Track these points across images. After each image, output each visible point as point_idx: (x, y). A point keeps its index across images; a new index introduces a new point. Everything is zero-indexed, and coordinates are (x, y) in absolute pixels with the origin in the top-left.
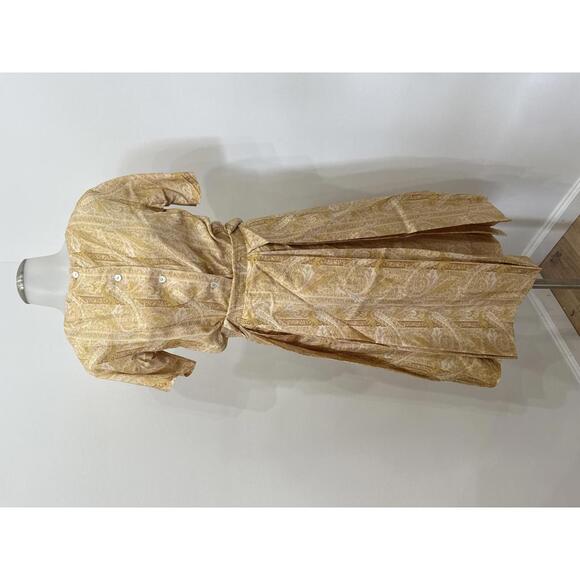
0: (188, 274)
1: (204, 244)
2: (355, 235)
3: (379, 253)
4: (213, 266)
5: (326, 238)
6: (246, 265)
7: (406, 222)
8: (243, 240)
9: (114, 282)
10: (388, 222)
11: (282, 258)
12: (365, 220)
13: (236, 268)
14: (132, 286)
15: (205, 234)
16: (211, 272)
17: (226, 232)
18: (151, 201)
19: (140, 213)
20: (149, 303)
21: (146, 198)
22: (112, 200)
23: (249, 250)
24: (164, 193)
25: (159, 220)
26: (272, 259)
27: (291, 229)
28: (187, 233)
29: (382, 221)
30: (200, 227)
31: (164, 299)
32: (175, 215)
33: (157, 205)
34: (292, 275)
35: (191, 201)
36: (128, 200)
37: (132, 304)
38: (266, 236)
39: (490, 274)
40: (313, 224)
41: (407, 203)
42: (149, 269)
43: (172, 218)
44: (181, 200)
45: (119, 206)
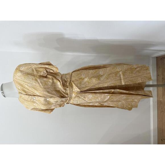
0: (56, 99)
2: (106, 85)
5: (97, 86)
6: (73, 94)
7: (122, 80)
8: (72, 87)
9: (34, 99)
10: (117, 81)
11: (83, 94)
12: (110, 80)
13: (70, 95)
14: (39, 101)
15: (61, 86)
16: (62, 97)
17: (67, 84)
18: (42, 74)
19: (39, 80)
20: (45, 105)
21: (40, 73)
22: (28, 74)
23: (74, 90)
24: (46, 70)
25: (45, 84)
26: (81, 94)
27: (87, 83)
28: (55, 86)
29: (115, 81)
30: (59, 83)
31: (49, 103)
32: (51, 81)
33: (44, 75)
34: (86, 97)
35: (55, 72)
36: (33, 74)
37: (40, 104)
38: (79, 87)
39: (139, 97)
40: (94, 83)
41: (125, 72)
42: (44, 98)
43: (49, 82)
44: (52, 71)
45: (31, 77)
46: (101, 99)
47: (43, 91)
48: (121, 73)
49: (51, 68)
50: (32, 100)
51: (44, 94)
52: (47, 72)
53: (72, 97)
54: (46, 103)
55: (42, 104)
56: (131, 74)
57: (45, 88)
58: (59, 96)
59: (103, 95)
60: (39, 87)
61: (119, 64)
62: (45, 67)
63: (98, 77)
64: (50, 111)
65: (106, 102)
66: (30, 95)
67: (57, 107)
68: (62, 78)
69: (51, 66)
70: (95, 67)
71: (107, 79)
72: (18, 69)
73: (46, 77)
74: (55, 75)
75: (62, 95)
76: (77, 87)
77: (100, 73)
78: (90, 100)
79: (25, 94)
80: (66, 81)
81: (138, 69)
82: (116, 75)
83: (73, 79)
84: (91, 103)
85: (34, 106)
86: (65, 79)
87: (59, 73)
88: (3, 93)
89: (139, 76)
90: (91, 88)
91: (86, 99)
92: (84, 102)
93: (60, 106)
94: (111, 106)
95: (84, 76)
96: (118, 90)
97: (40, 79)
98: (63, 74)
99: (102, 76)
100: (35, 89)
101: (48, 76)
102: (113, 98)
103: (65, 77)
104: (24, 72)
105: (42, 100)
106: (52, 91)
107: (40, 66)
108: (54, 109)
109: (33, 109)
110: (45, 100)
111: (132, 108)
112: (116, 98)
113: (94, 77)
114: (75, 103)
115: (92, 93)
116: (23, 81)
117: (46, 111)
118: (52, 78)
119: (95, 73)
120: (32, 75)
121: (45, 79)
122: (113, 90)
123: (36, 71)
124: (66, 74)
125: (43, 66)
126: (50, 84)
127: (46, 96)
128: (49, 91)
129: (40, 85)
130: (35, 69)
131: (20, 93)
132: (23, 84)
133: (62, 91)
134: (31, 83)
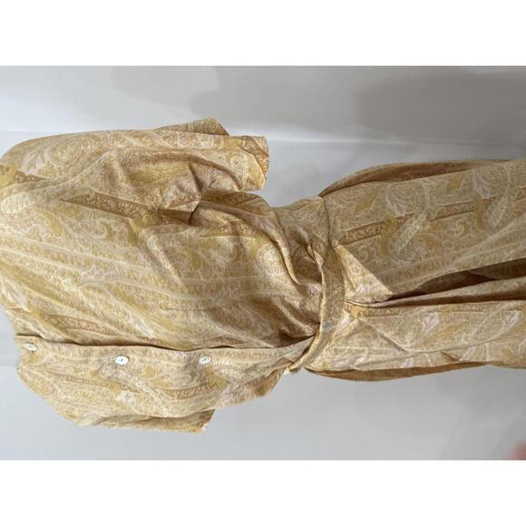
0: (252, 351)
1: (277, 288)
8: (337, 271)
9: (116, 366)
11: (402, 309)
13: (325, 327)
14: (150, 372)
15: (282, 273)
16: (287, 337)
17: (313, 258)
18: (169, 198)
19: (152, 242)
20: (183, 394)
21: (156, 191)
22: (77, 201)
23: (349, 294)
24: (194, 172)
25: (196, 262)
26: (388, 311)
27: (422, 249)
28: (247, 271)
30: (269, 256)
32: (225, 240)
33: (183, 208)
36: (115, 200)
37: (152, 394)
40: (459, 241)
42: (184, 355)
43: (218, 247)
45: (99, 220)
47: (186, 311)
50: (107, 372)
51: (186, 330)
52: (200, 184)
54: (195, 383)
55: (170, 392)
57: (195, 290)
58: (271, 332)
64: (195, 419)
66: (96, 343)
67: (242, 399)
73: (191, 220)
74: (238, 204)
75: (283, 328)
77: (477, 188)
78: (425, 342)
79: (62, 336)
91: (408, 341)
95: (400, 209)
97: (158, 232)
100: (130, 301)
101: (208, 214)
104: (50, 188)
105: (174, 365)
106: (235, 304)
110: (192, 368)
113: (453, 211)
116: (48, 252)
118: (233, 223)
119: (448, 191)
121: (189, 232)
123: (133, 178)
126: (221, 260)
127: (193, 340)
129: (163, 274)
130: (123, 165)
131: (25, 334)
132: (43, 273)
133: (283, 302)
134: (98, 263)
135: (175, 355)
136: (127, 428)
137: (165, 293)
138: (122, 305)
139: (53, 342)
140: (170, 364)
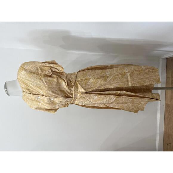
0: (60, 99)
2: (112, 86)
3: (118, 93)
4: (68, 95)
5: (103, 87)
6: (77, 95)
7: (129, 82)
8: (77, 87)
9: (38, 98)
10: (124, 82)
11: (88, 94)
12: (117, 81)
13: (74, 96)
14: (43, 100)
15: (66, 86)
16: (67, 97)
17: (72, 84)
18: (47, 73)
19: (43, 80)
20: (49, 104)
21: (45, 72)
22: (32, 73)
23: (79, 91)
24: (51, 69)
25: (50, 83)
26: (86, 94)
27: (93, 84)
28: (60, 85)
29: (122, 82)
30: (63, 83)
31: (53, 103)
32: (55, 80)
33: (49, 74)
34: (91, 98)
35: (60, 71)
37: (44, 104)
38: (85, 88)
39: (146, 100)
40: (100, 84)
41: (132, 74)
42: (48, 98)
43: (54, 81)
44: (57, 71)
45: (36, 76)
46: (106, 100)
47: (48, 91)
48: (128, 74)
49: (56, 67)
50: (36, 99)
51: (48, 94)
52: (52, 71)
53: (76, 97)
54: (51, 103)
55: (47, 104)
56: (138, 76)
57: (49, 88)
58: (63, 96)
59: (109, 97)
60: (43, 87)
61: (127, 65)
62: (50, 66)
63: (105, 78)
64: (54, 111)
65: (111, 103)
66: (34, 94)
67: (61, 107)
68: (67, 78)
69: (56, 65)
70: (101, 67)
71: (114, 80)
72: (23, 67)
73: (51, 76)
74: (59, 74)
75: (66, 95)
76: (82, 87)
77: (107, 74)
78: (95, 101)
80: (71, 81)
81: (146, 71)
82: (123, 76)
83: (78, 79)
84: (96, 104)
85: (39, 105)
86: (70, 79)
87: (64, 72)
88: (7, 91)
89: (147, 78)
90: (97, 89)
91: (91, 100)
92: (89, 103)
93: (65, 106)
94: (116, 107)
95: (90, 77)
96: (125, 92)
97: (44, 78)
98: (68, 74)
99: (108, 77)
101: (53, 75)
102: (118, 100)
103: (70, 77)
104: (28, 71)
105: (47, 99)
106: (57, 91)
107: (45, 65)
108: (58, 109)
109: (37, 108)
110: (50, 100)
111: (138, 111)
112: (122, 100)
113: (100, 78)
114: (79, 104)
115: (97, 94)
116: (28, 80)
117: (50, 111)
118: (57, 77)
119: (101, 73)
120: (37, 73)
121: (50, 78)
122: (119, 92)
123: (41, 69)
124: (71, 74)
125: (48, 65)
126: (55, 83)
127: (50, 96)
128: (54, 90)
129: (45, 85)
130: (40, 67)
131: (24, 92)
132: (27, 83)
133: (67, 91)
134: (35, 82)
135: (47, 98)
136: (41, 111)
137: (45, 88)
138: (38, 89)
139: (28, 93)
140: (46, 99)
